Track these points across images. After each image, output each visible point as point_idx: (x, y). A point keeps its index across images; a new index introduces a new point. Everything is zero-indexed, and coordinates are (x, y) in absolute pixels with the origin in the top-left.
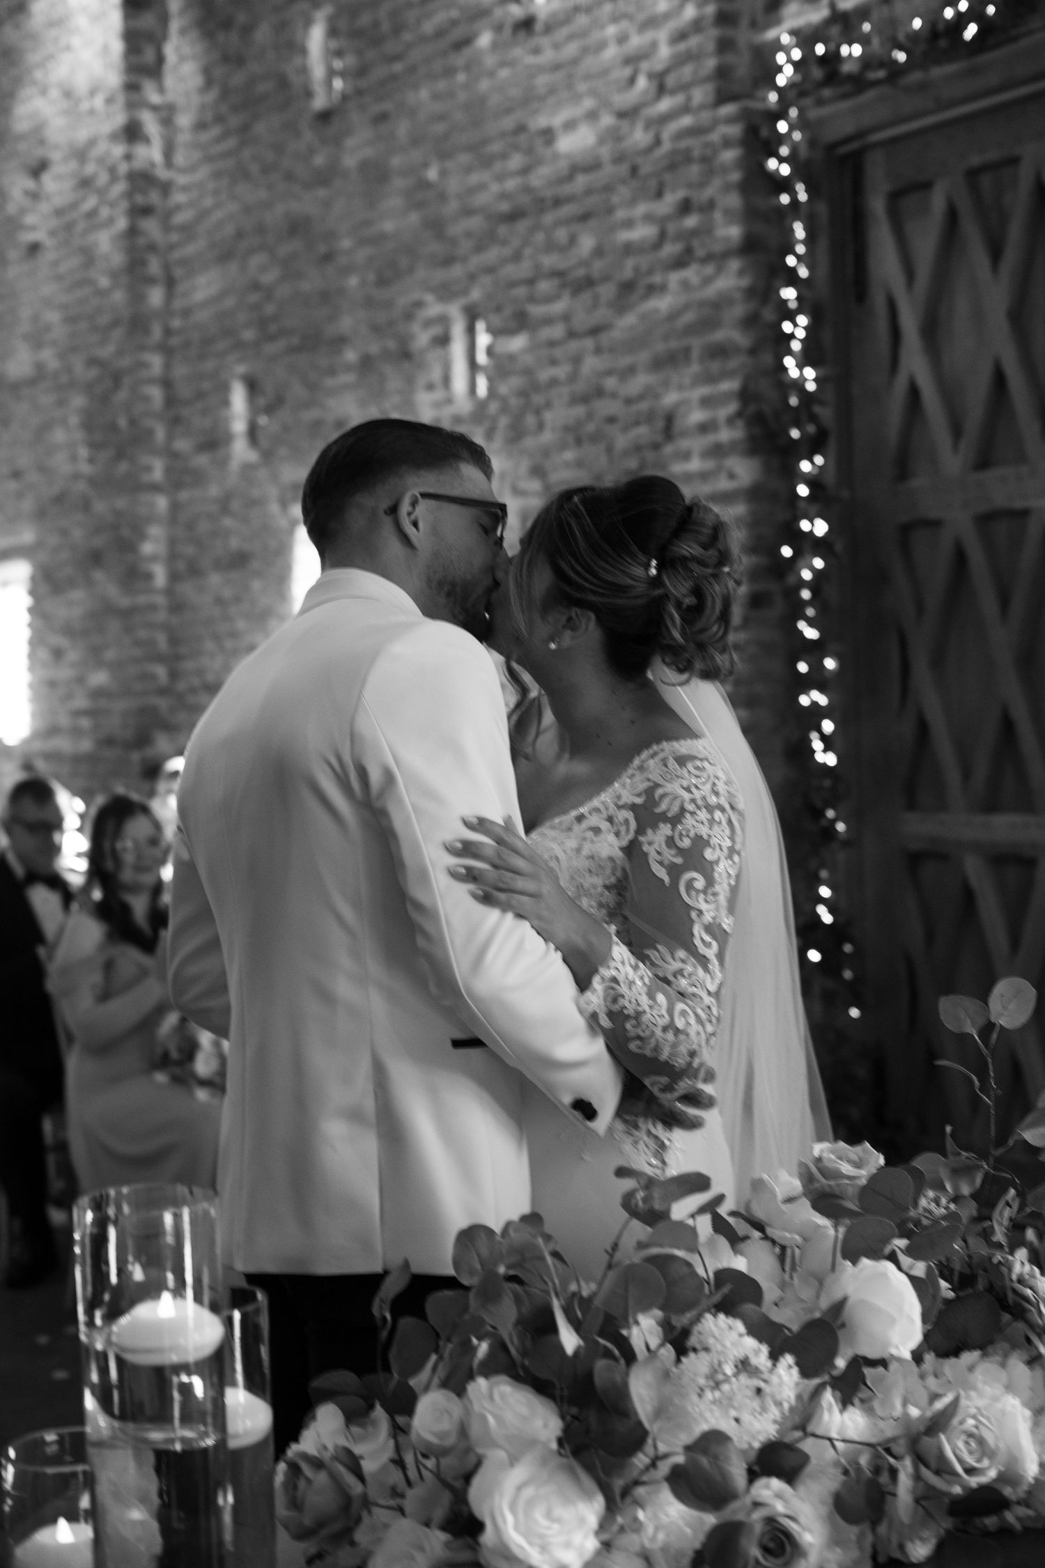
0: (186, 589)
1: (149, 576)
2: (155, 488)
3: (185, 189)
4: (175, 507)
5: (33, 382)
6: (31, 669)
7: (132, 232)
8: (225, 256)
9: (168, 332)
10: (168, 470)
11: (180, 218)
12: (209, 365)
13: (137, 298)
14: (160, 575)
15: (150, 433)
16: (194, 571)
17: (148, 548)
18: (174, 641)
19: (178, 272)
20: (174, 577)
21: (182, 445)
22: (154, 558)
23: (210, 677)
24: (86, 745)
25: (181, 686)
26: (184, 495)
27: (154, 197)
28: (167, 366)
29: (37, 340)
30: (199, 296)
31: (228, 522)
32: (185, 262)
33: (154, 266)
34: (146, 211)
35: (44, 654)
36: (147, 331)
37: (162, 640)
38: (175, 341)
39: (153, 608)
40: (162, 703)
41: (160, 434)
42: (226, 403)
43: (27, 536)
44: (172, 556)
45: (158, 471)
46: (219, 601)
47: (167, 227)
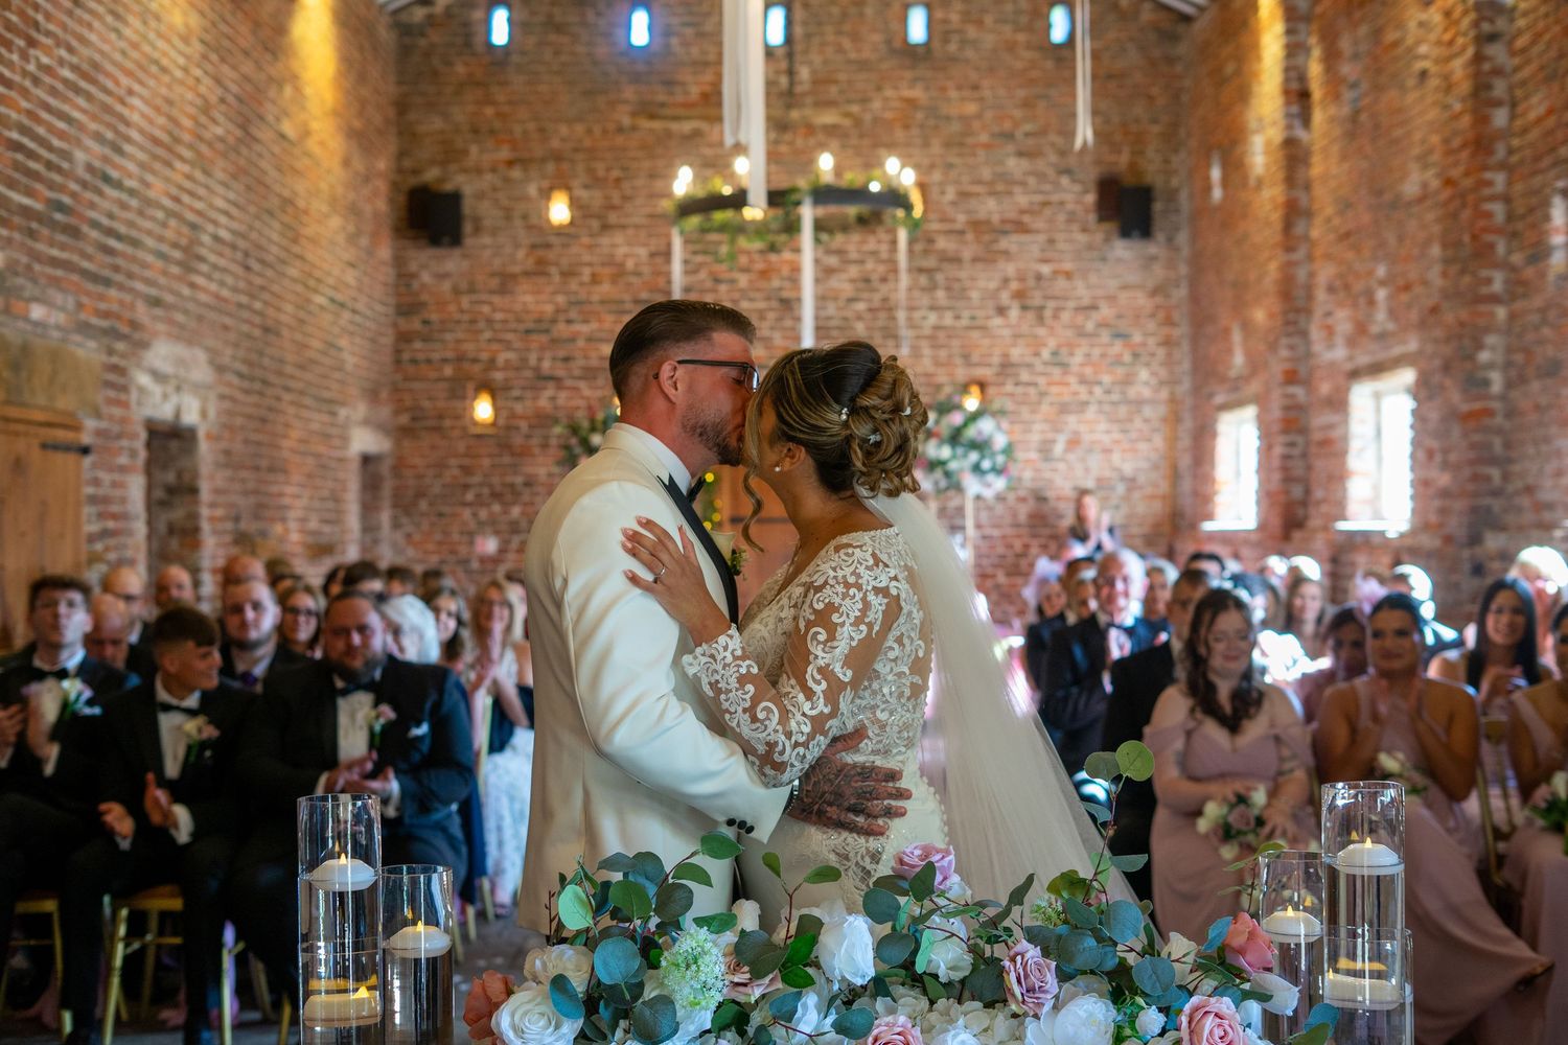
0: (1515, 394)
1: (1486, 383)
2: (1495, 299)
3: (1525, 14)
4: (1512, 317)
5: (1421, 199)
6: (1413, 469)
7: (1478, 58)
8: (1548, 79)
9: (1511, 151)
10: (1507, 282)
11: (1520, 43)
12: (1537, 181)
13: (1482, 120)
14: (1497, 381)
15: (1491, 246)
16: (1522, 380)
17: (1484, 356)
18: (1508, 445)
19: (1519, 93)
20: (1509, 385)
21: (1517, 258)
22: (1491, 366)
23: (1530, 481)
24: (1436, 543)
25: (1510, 488)
26: (1518, 305)
27: (1501, 24)
28: (1510, 183)
29: (1423, 161)
30: (1532, 115)
31: (1546, 331)
32: (1523, 83)
33: (1500, 88)
34: (1492, 37)
35: (1421, 455)
36: (1490, 152)
37: (1497, 444)
38: (1515, 159)
39: (1489, 413)
40: (1497, 505)
41: (1501, 248)
42: (1547, 218)
43: (1412, 345)
44: (1508, 365)
45: (1497, 286)
46: (1537, 407)
47: (1513, 54)
